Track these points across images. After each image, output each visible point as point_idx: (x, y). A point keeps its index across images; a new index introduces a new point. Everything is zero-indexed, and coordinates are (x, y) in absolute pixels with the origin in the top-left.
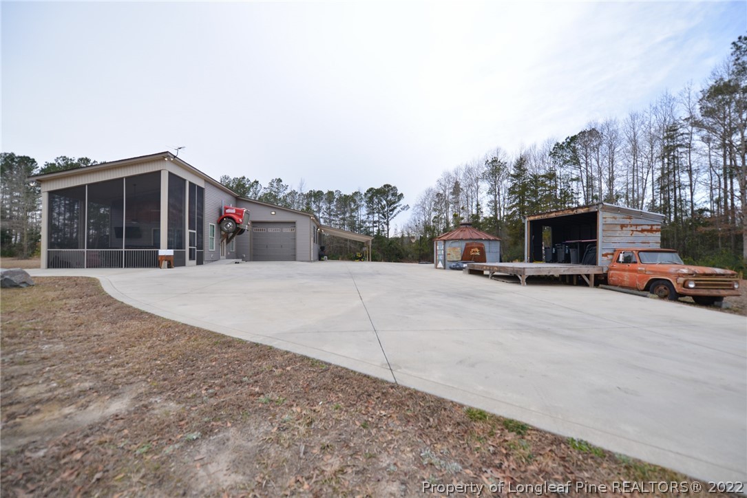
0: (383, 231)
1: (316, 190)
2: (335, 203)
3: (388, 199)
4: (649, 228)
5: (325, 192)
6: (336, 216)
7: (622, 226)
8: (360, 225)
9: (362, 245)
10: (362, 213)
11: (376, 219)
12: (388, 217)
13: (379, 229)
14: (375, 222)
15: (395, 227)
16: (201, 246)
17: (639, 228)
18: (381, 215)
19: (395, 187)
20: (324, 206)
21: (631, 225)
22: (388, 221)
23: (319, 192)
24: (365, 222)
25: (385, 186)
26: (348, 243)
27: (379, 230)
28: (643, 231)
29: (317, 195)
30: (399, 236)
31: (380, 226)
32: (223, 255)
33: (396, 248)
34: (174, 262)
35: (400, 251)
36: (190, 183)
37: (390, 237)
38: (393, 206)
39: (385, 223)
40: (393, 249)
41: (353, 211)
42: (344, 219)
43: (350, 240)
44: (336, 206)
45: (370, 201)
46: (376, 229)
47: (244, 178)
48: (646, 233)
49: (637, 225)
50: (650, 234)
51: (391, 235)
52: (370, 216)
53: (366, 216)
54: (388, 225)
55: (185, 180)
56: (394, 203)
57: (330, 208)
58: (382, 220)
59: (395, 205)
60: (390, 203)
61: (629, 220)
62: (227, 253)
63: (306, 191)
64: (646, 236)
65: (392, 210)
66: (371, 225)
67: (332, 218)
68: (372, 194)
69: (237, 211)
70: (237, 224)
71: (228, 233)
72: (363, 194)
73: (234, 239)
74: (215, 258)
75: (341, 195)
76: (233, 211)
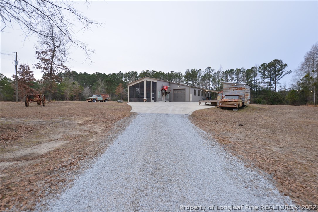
0: (272, 87)
1: (230, 69)
3: (276, 68)
4: (240, 88)
5: (235, 70)
7: (230, 88)
11: (268, 80)
12: (276, 79)
16: (155, 97)
17: (236, 88)
19: (281, 61)
20: (235, 76)
21: (233, 88)
25: (274, 61)
28: (237, 89)
29: (229, 72)
30: (282, 90)
32: (164, 99)
34: (149, 100)
44: (242, 76)
47: (195, 69)
48: (239, 90)
49: (235, 88)
50: (240, 90)
51: (277, 90)
54: (275, 84)
55: (150, 81)
57: (238, 78)
59: (281, 72)
61: (233, 86)
64: (239, 91)
68: (264, 67)
69: (166, 87)
70: (166, 91)
71: (164, 93)
72: (259, 67)
73: (168, 95)
74: (160, 100)
75: (244, 70)
76: (165, 87)
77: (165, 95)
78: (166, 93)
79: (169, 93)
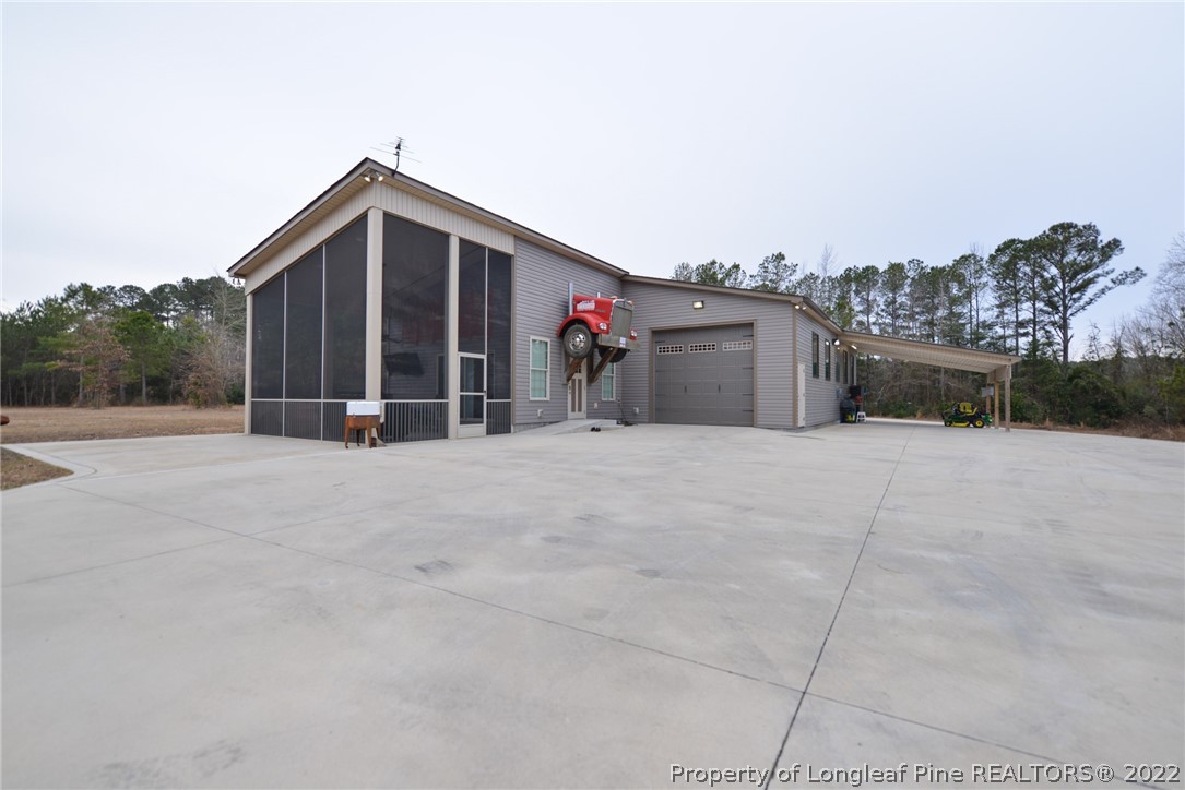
0: (1050, 344)
1: (861, 266)
2: (907, 290)
3: (1068, 259)
5: (882, 267)
6: (912, 317)
8: (976, 333)
9: (981, 380)
10: (985, 304)
11: (1026, 314)
12: (1066, 308)
13: (1035, 340)
14: (1021, 324)
15: (1090, 331)
16: (503, 388)
18: (1040, 305)
19: (1089, 227)
20: (879, 298)
22: (1065, 319)
23: (868, 268)
24: (990, 326)
25: (1054, 229)
26: (942, 377)
27: (1035, 343)
30: (1107, 353)
31: (1039, 334)
32: (576, 407)
33: (1096, 388)
35: (1109, 394)
36: (462, 241)
37: (1070, 359)
38: (1081, 278)
39: (1053, 324)
40: (1085, 391)
41: (954, 301)
42: (931, 323)
43: (947, 371)
44: (910, 295)
45: (1009, 270)
46: (1023, 341)
51: (1077, 353)
52: (1006, 310)
53: (996, 312)
54: (1064, 327)
55: (446, 236)
56: (1087, 268)
57: (894, 302)
58: (1046, 318)
59: (1090, 275)
60: (1071, 271)
62: (590, 405)
63: (837, 271)
65: (1082, 288)
66: (1010, 332)
67: (899, 322)
68: (1014, 255)
69: (598, 303)
70: (595, 336)
71: (579, 358)
72: (986, 257)
73: (611, 371)
74: (549, 418)
75: (922, 268)
76: (591, 306)
77: (593, 375)
78: (598, 359)
79: (620, 354)
